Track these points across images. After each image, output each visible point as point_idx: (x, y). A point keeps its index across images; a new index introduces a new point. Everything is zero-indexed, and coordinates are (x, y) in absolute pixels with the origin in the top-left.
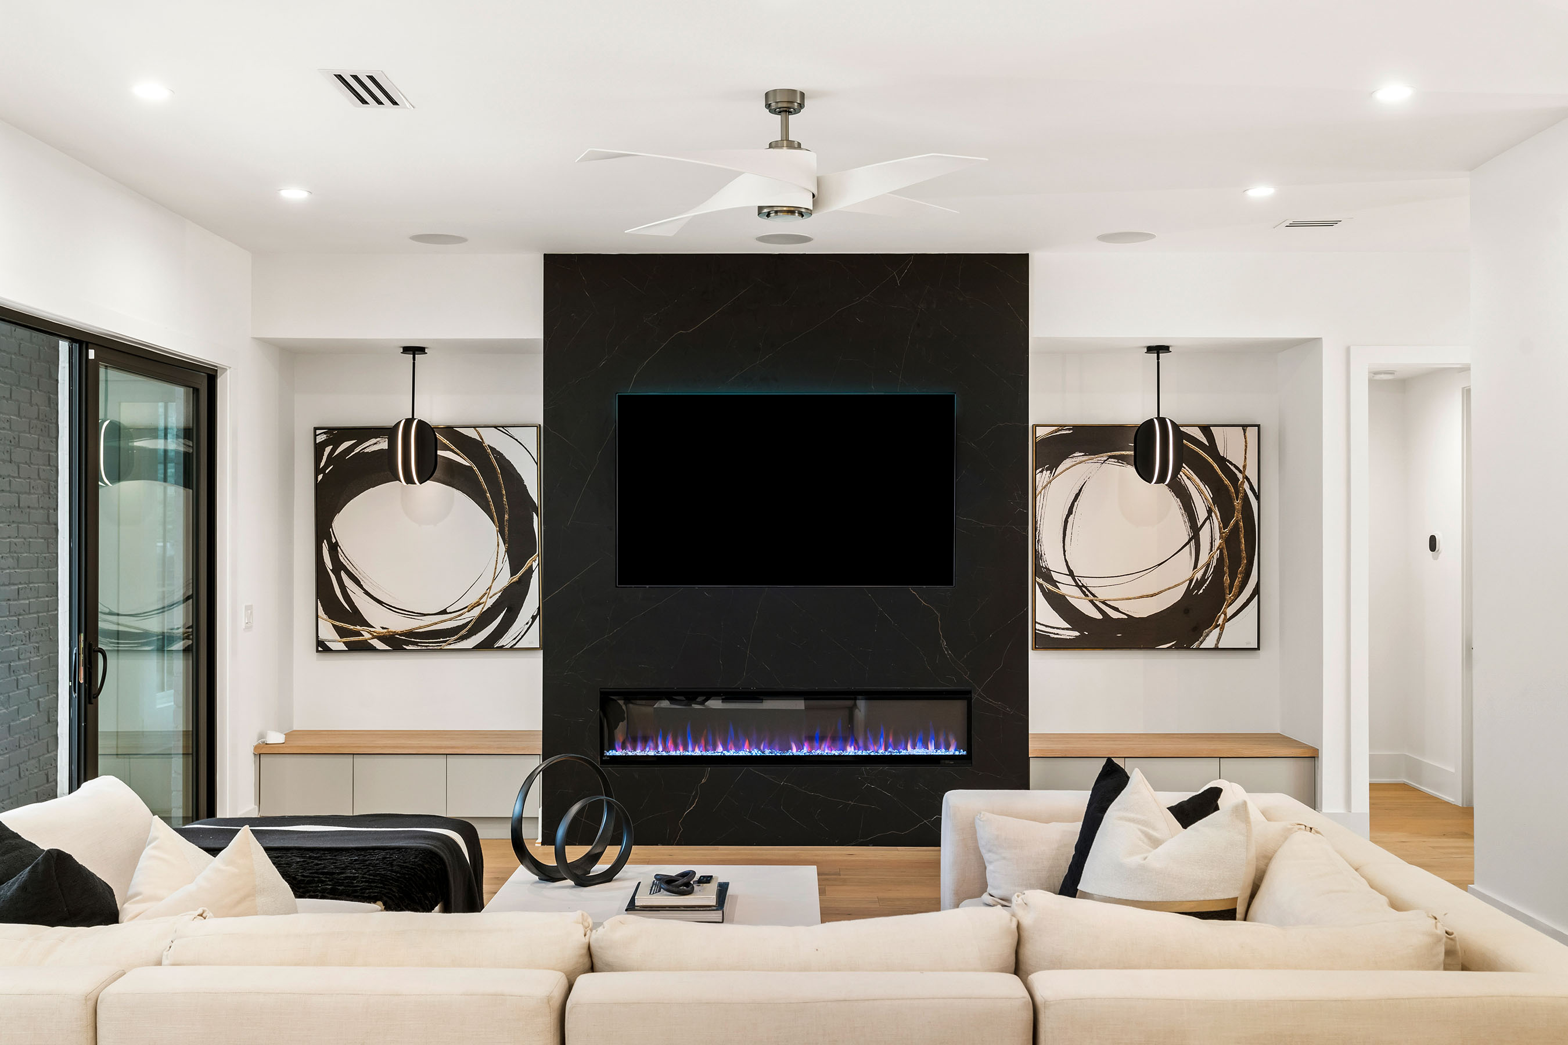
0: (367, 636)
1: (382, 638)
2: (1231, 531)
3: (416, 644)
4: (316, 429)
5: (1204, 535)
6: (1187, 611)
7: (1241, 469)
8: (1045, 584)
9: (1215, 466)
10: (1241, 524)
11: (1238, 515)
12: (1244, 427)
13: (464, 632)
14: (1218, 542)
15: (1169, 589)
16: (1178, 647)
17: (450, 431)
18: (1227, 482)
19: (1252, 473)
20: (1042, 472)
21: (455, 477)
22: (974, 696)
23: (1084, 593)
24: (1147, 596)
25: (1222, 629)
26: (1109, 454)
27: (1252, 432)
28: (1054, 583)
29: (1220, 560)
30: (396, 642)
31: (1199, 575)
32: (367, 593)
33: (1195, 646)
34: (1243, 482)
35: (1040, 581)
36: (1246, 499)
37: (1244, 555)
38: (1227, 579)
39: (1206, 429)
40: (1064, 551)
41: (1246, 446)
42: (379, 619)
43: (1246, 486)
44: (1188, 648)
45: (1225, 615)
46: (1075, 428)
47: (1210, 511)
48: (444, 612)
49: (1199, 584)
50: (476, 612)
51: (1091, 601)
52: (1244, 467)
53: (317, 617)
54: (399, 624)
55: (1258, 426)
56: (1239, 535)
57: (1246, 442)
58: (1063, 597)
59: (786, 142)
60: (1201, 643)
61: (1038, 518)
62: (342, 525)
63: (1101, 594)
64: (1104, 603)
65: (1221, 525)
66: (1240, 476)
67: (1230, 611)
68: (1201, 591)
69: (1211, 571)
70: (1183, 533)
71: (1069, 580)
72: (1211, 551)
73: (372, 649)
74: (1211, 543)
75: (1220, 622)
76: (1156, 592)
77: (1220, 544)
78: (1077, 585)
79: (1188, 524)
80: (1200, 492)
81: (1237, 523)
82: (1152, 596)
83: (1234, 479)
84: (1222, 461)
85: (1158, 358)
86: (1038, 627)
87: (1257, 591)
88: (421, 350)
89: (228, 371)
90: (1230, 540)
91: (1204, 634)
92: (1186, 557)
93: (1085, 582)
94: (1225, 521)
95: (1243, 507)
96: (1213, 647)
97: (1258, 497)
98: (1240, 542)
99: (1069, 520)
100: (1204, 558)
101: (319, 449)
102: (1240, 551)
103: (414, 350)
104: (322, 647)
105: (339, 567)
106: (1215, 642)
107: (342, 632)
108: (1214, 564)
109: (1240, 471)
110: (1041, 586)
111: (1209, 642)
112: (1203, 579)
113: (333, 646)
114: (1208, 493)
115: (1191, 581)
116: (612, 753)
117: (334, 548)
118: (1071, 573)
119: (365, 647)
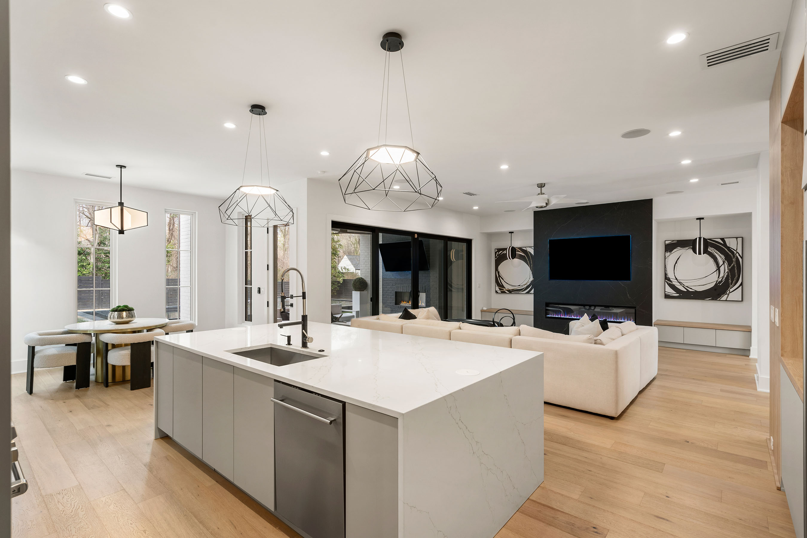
0: (505, 290)
1: (508, 291)
2: (731, 268)
3: (514, 292)
4: (495, 249)
5: (722, 269)
6: (715, 290)
7: (736, 250)
8: (668, 282)
9: (726, 249)
10: (736, 265)
11: (734, 263)
12: (737, 238)
13: (523, 290)
14: (727, 271)
15: (709, 283)
16: (712, 299)
17: (520, 248)
18: (730, 254)
19: (740, 251)
20: (667, 253)
21: (521, 258)
22: (637, 308)
23: (680, 284)
24: (702, 285)
25: (728, 295)
26: (689, 247)
27: (740, 240)
28: (671, 281)
29: (728, 276)
30: (510, 292)
31: (720, 280)
32: (505, 281)
33: (718, 299)
34: (736, 254)
35: (667, 281)
36: (737, 258)
37: (736, 274)
38: (730, 281)
39: (723, 239)
40: (674, 273)
41: (737, 243)
42: (507, 287)
43: (737, 255)
44: (716, 300)
45: (730, 291)
46: (678, 241)
47: (724, 262)
48: (519, 286)
49: (720, 282)
50: (526, 286)
51: (683, 286)
52: (737, 249)
53: (496, 286)
54: (511, 288)
55: (742, 237)
56: (735, 269)
57: (737, 242)
58: (674, 285)
59: (542, 194)
60: (721, 299)
61: (666, 265)
62: (500, 268)
63: (686, 285)
64: (687, 287)
65: (728, 266)
66: (735, 252)
67: (731, 290)
68: (721, 284)
69: (724, 279)
70: (714, 268)
71: (676, 281)
72: (724, 273)
73: (506, 293)
74: (724, 271)
75: (728, 293)
76: (705, 284)
77: (728, 271)
78: (678, 282)
79: (716, 266)
80: (720, 257)
81: (734, 265)
82: (703, 285)
83: (733, 253)
84: (729, 248)
85: (700, 221)
86: (666, 293)
87: (741, 284)
88: (513, 232)
89: (474, 240)
90: (731, 270)
91: (722, 296)
92: (716, 275)
93: (681, 281)
94: (729, 265)
95: (736, 261)
96: (725, 300)
97: (742, 258)
98: (735, 271)
99: (676, 265)
100: (722, 275)
101: (496, 253)
102: (735, 273)
103: (511, 233)
104: (497, 292)
105: (499, 276)
106: (726, 299)
107: (500, 289)
108: (725, 277)
109: (735, 251)
110: (667, 282)
111: (724, 298)
112: (721, 281)
113: (498, 292)
114: (723, 257)
115: (717, 281)
116: (548, 316)
117: (498, 272)
118: (676, 279)
119: (503, 292)
